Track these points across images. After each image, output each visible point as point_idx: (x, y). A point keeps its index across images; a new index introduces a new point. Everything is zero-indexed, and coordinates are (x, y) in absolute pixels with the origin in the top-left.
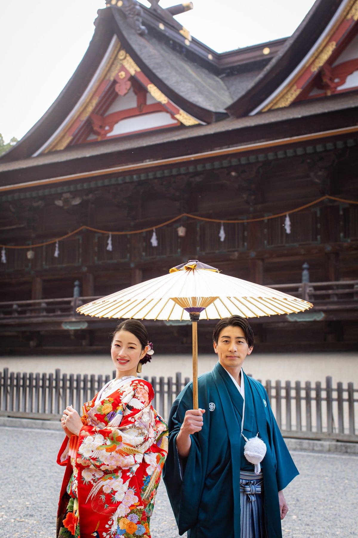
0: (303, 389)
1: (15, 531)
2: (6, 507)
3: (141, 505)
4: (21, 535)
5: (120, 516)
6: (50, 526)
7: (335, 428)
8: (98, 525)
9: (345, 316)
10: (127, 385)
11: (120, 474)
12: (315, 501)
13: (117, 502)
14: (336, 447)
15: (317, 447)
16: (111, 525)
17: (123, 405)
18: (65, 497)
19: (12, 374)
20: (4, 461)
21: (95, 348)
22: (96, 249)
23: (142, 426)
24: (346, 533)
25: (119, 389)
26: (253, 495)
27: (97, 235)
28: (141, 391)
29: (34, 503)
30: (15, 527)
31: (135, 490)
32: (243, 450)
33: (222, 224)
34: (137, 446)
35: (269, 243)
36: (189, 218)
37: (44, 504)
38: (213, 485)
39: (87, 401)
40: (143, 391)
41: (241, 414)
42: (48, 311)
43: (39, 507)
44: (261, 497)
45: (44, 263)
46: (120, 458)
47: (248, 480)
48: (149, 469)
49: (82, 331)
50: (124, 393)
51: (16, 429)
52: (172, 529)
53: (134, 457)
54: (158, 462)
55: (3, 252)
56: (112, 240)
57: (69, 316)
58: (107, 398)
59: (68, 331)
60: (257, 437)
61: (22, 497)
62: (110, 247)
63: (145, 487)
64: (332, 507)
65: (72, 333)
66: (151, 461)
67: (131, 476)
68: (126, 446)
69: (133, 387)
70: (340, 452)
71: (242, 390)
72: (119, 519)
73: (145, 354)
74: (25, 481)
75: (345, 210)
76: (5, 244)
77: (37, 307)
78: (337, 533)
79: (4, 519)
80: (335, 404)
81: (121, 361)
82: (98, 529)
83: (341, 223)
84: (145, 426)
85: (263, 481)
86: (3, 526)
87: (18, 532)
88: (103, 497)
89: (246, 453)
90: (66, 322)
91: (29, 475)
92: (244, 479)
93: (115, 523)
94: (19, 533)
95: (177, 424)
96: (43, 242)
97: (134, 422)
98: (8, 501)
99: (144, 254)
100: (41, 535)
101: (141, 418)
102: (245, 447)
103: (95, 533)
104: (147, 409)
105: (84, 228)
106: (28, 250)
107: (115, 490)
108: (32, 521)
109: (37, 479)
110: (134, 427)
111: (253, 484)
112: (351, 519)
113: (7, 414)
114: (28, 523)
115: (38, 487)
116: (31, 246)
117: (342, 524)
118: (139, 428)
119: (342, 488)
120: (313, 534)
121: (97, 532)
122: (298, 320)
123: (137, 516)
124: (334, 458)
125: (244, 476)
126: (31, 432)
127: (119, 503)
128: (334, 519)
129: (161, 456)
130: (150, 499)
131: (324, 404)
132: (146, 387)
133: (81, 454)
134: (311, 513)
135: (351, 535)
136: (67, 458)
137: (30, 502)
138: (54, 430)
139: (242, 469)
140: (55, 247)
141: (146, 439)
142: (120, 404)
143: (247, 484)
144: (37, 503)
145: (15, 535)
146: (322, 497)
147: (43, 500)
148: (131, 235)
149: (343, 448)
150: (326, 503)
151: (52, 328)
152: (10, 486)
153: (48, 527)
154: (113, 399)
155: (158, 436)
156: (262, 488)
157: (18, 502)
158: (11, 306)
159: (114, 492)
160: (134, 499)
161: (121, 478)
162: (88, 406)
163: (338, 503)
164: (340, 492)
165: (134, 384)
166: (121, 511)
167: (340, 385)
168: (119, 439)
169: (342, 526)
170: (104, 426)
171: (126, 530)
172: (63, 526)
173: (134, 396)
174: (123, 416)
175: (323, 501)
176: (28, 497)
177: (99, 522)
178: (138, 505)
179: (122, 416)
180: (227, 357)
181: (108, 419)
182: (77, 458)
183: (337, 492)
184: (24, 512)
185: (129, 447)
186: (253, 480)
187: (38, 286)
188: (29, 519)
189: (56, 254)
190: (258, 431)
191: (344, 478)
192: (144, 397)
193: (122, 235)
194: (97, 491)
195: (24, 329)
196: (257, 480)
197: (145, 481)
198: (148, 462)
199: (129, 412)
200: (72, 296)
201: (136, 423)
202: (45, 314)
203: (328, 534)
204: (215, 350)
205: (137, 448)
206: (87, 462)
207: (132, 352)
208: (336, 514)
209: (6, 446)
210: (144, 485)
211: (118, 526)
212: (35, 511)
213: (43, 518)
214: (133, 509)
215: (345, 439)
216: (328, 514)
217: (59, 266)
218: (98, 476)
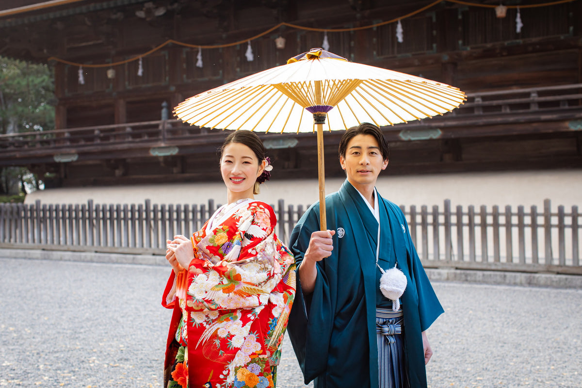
0: (419, 214)
1: (109, 377)
2: (98, 350)
3: (264, 353)
4: (116, 382)
5: (238, 366)
6: (148, 371)
7: (454, 255)
8: (211, 374)
9: (464, 133)
10: (244, 209)
11: (239, 315)
12: (439, 334)
13: (235, 348)
14: (455, 275)
15: (434, 275)
16: (226, 376)
17: (240, 234)
18: (173, 345)
19: (98, 206)
20: (93, 300)
21: (187, 175)
22: (185, 66)
23: (266, 260)
24: (478, 369)
25: (234, 215)
26: (392, 336)
27: (185, 50)
28: (261, 216)
29: (129, 345)
30: (108, 372)
31: (257, 335)
32: (378, 283)
33: (326, 34)
34: (259, 284)
35: (378, 54)
36: (288, 28)
37: (140, 346)
38: (344, 326)
39: (197, 230)
40: (264, 215)
41: (376, 242)
42: (134, 136)
43: (134, 350)
44: (401, 338)
45: (127, 83)
46: (239, 299)
47: (386, 319)
48: (276, 311)
49: (173, 157)
50: (240, 219)
51: (104, 265)
52: (284, 370)
53: (258, 298)
54: (285, 301)
55: (81, 72)
56: (202, 55)
57: (157, 140)
58: (220, 225)
59: (157, 157)
60: (395, 268)
61: (115, 339)
62: (200, 63)
63: (271, 332)
64: (458, 340)
65: (161, 160)
66: (277, 301)
67: (252, 318)
68: (246, 286)
69: (252, 211)
70: (459, 280)
71: (376, 213)
72: (236, 369)
73: (263, 170)
74: (118, 322)
75: (464, 14)
76: (82, 63)
77: (121, 132)
78: (468, 369)
79: (96, 364)
80: (454, 230)
81: (235, 180)
82: (211, 379)
83: (460, 29)
84: (269, 260)
85: (403, 320)
86: (95, 372)
87: (112, 378)
88: (217, 342)
89: (381, 287)
90: (154, 148)
91: (122, 315)
92: (381, 318)
93: (232, 373)
94: (113, 380)
95: (299, 253)
96: (124, 59)
97: (255, 254)
98: (99, 345)
99: (238, 70)
100: (138, 382)
101: (264, 250)
102: (381, 279)
103: (207, 384)
104: (270, 239)
105: (169, 42)
106: (109, 68)
107: (232, 333)
108: (127, 366)
109: (130, 318)
110: (255, 261)
111: (392, 323)
112: (482, 353)
113: (94, 249)
114: (123, 368)
115: (133, 328)
116: (111, 65)
117: (472, 359)
118: (261, 262)
119: (466, 319)
120: (441, 372)
121: (209, 383)
122: (413, 139)
123: (259, 366)
124: (454, 287)
125: (381, 314)
126: (121, 268)
127: (237, 349)
128: (463, 353)
129: (288, 294)
130: (277, 345)
131: (442, 229)
132: (267, 210)
133: (191, 295)
134: (436, 347)
135: (483, 371)
136: (174, 299)
137: (124, 345)
138: (146, 264)
139: (379, 306)
140: (139, 64)
141: (270, 275)
142: (237, 233)
143: (384, 323)
144: (132, 345)
145: (110, 382)
146: (446, 330)
147: (138, 342)
148: (223, 48)
149: (463, 276)
150: (451, 336)
151: (139, 155)
152: (101, 328)
153: (146, 372)
154: (227, 227)
155: (285, 271)
156: (403, 327)
157: (111, 345)
158: (93, 131)
159: (231, 337)
160: (255, 347)
161: (240, 320)
162: (198, 237)
163: (465, 336)
164: (465, 323)
165: (252, 208)
166: (240, 359)
167: (459, 208)
168: (238, 278)
169: (472, 362)
170: (218, 259)
171: (246, 383)
172: (172, 379)
173: (253, 222)
174: (242, 248)
175: (448, 334)
176: (122, 339)
177: (212, 372)
178: (261, 353)
179: (240, 247)
180: (358, 172)
181: (223, 251)
182: (187, 300)
183: (461, 324)
184: (117, 356)
185: (249, 286)
186: (391, 318)
187: (121, 109)
188: (124, 364)
189: (140, 72)
190: (396, 260)
191: (468, 308)
192: (266, 223)
193: (213, 49)
194: (209, 335)
195: (108, 157)
196: (396, 318)
197: (271, 324)
198: (274, 303)
199: (248, 242)
200: (160, 119)
201: (258, 256)
202: (130, 139)
203: (458, 370)
204: (342, 167)
205: (260, 286)
206: (200, 305)
207: (248, 168)
208: (464, 349)
209: (94, 284)
210: (269, 329)
211: (236, 377)
212: (130, 354)
213: (140, 362)
214: (254, 358)
215: (465, 266)
216: (456, 349)
217: (144, 86)
218: (212, 317)
